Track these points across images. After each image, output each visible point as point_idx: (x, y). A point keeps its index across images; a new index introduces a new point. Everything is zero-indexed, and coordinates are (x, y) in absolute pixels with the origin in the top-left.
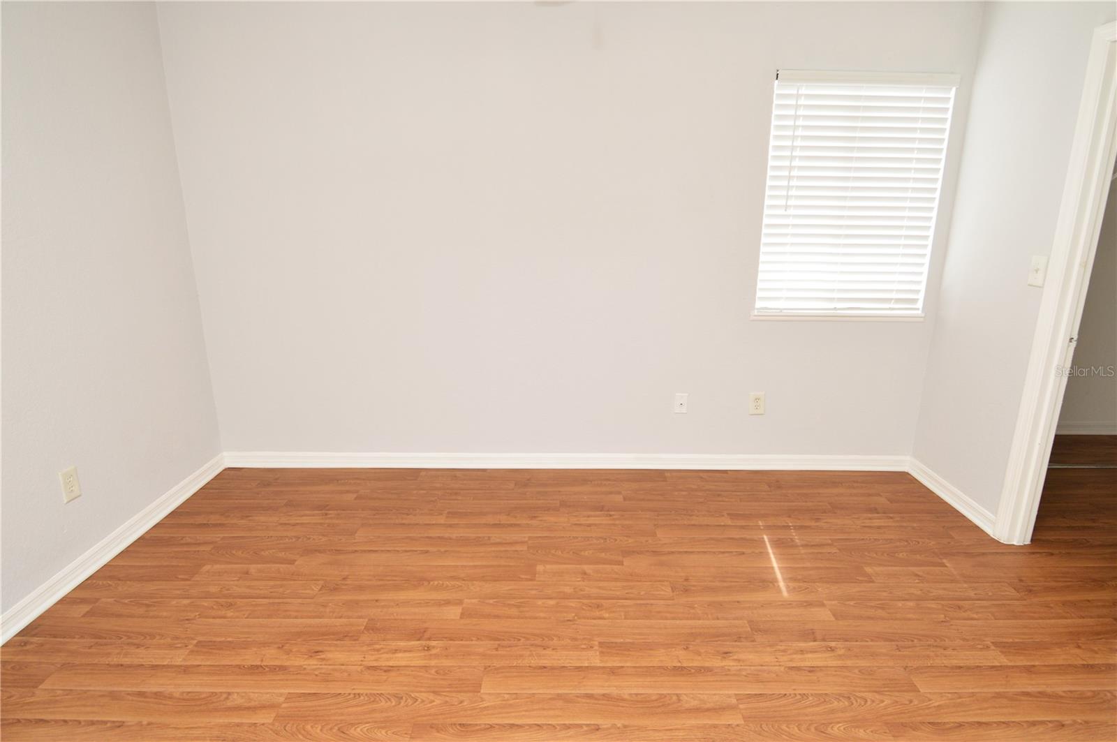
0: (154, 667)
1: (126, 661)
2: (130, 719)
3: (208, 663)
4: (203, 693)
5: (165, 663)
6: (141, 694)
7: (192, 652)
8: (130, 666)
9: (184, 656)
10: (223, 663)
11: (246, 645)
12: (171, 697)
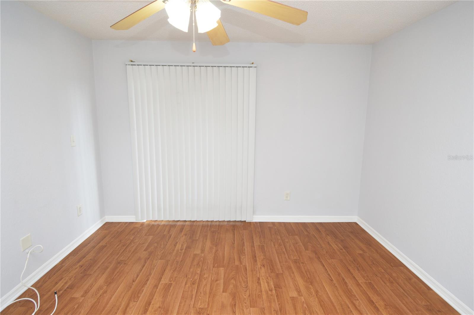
0: (354, 277)
1: (352, 270)
2: (335, 281)
3: (365, 289)
4: (353, 292)
5: (357, 279)
6: (344, 279)
7: (366, 283)
8: (350, 272)
9: (362, 282)
10: (367, 292)
11: (379, 295)
12: (347, 286)
